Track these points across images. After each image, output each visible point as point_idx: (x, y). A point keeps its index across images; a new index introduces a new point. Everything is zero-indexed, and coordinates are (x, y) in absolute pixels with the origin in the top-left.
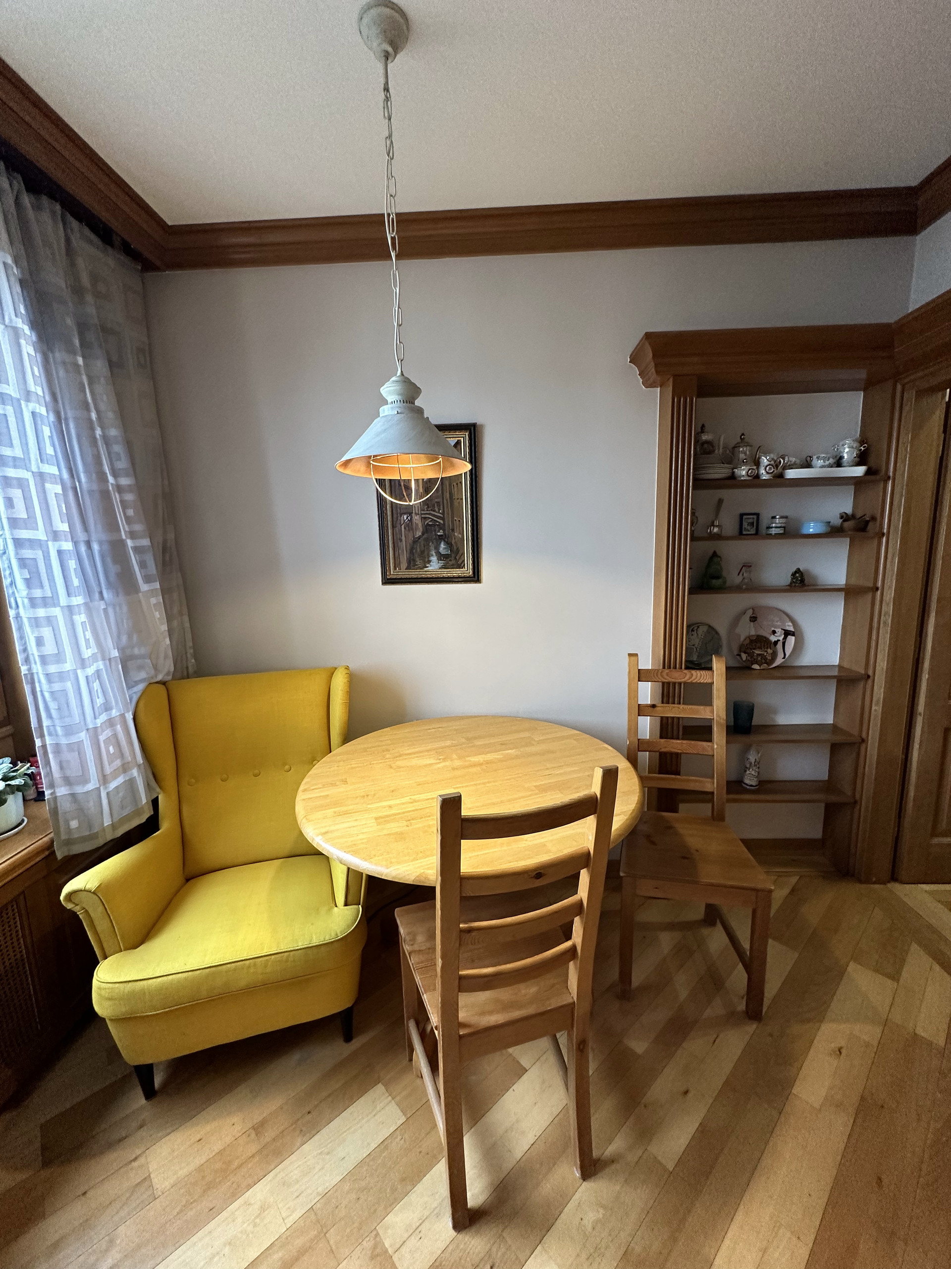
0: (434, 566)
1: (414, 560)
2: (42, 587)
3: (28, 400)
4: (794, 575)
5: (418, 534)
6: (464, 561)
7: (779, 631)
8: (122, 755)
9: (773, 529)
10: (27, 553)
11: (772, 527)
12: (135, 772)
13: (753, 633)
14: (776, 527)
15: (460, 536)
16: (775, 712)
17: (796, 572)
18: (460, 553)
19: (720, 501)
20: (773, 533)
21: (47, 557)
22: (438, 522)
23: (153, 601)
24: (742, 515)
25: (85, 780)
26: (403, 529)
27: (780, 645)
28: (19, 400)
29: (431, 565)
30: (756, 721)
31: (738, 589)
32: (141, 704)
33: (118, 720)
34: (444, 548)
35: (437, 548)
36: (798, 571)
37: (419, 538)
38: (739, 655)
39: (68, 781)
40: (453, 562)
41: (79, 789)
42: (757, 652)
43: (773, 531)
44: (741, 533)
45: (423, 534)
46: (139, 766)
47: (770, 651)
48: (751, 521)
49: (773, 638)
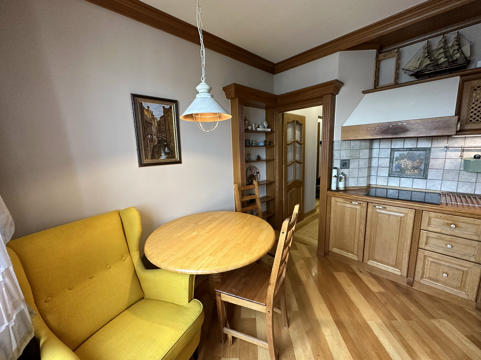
0: (163, 157)
1: (154, 155)
5: (156, 144)
6: (175, 155)
11: (253, 144)
12: (22, 305)
15: (173, 145)
18: (174, 152)
22: (164, 139)
24: (246, 140)
25: (2, 323)
26: (148, 142)
29: (162, 157)
34: (167, 150)
35: (164, 150)
37: (156, 145)
40: (171, 156)
45: (158, 144)
46: (23, 300)
48: (248, 142)
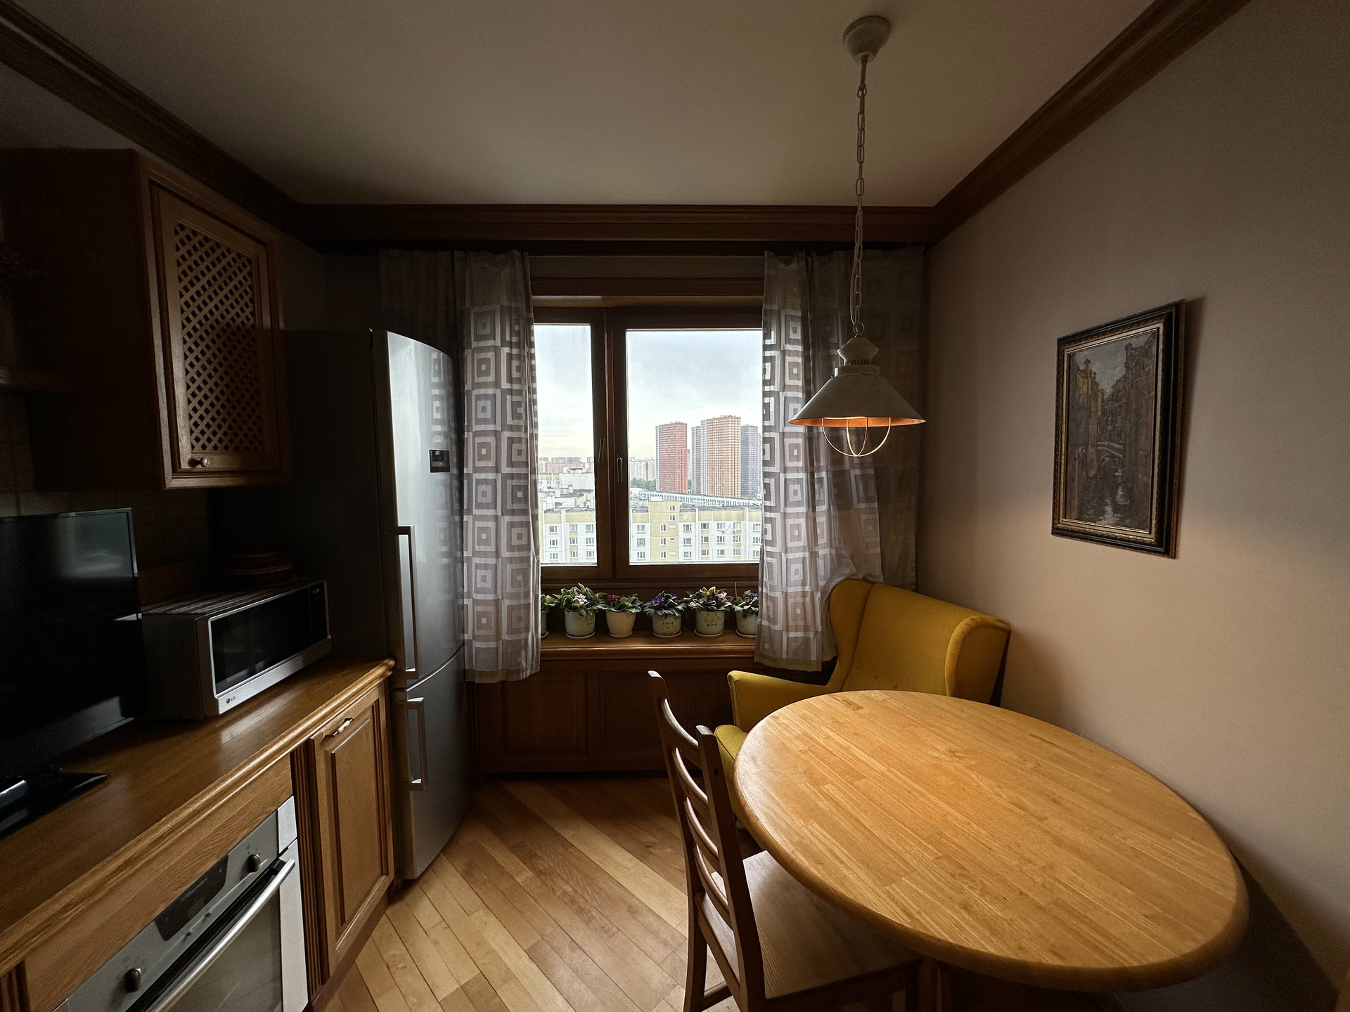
0: (1108, 521)
1: (1086, 509)
2: (770, 500)
3: (784, 391)
5: (1092, 473)
6: (1147, 518)
10: (767, 480)
12: (811, 635)
15: (1145, 479)
21: (777, 482)
22: (1118, 457)
23: (864, 517)
25: (776, 622)
26: (1077, 466)
28: (778, 392)
29: (1105, 519)
33: (809, 595)
34: (1122, 496)
35: (1113, 495)
37: (1094, 478)
39: (769, 619)
40: (1133, 517)
41: (773, 627)
45: (1098, 473)
46: (817, 631)
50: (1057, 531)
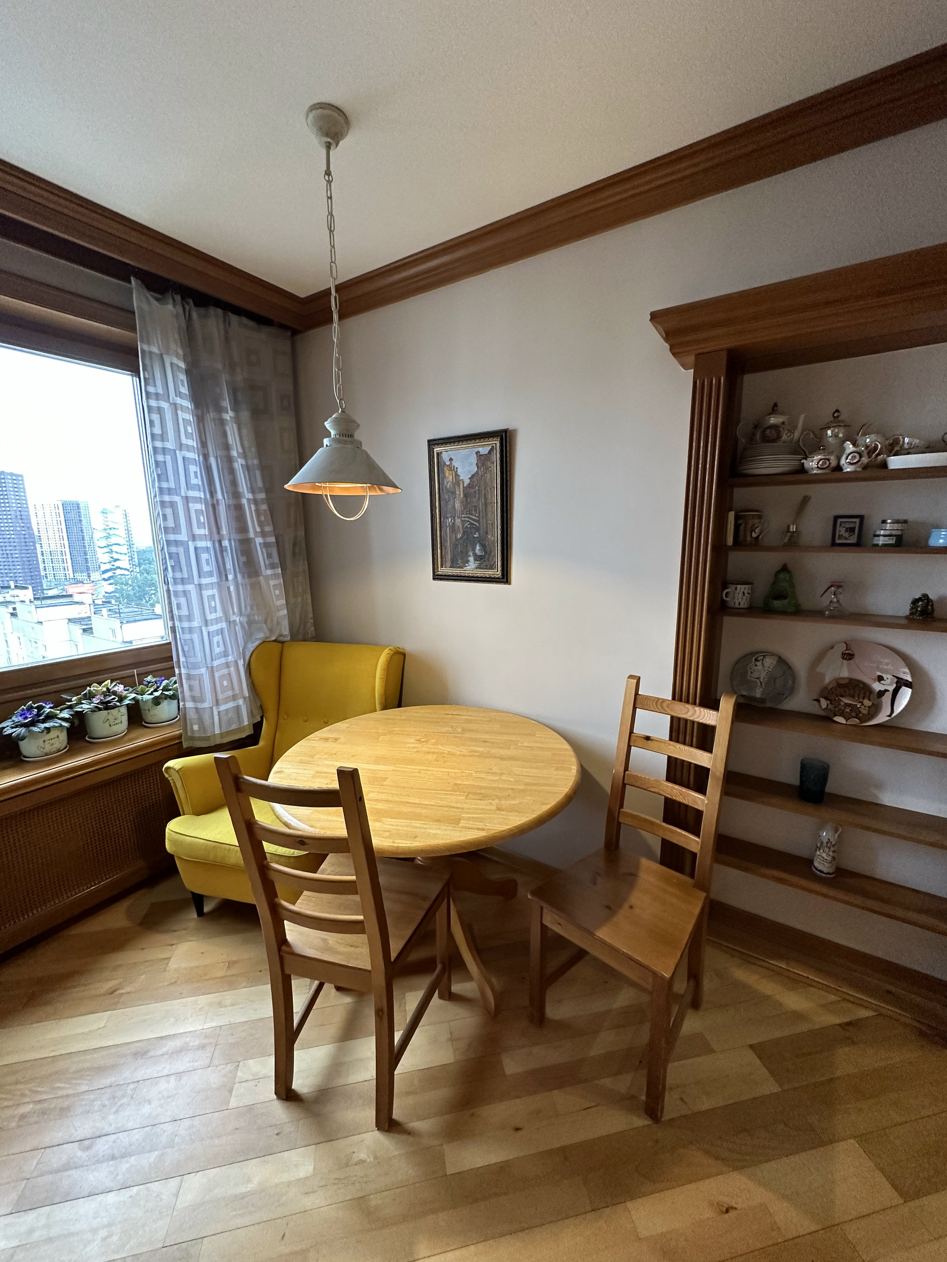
1: (457, 560)
2: (181, 571)
3: (181, 450)
4: (915, 602)
5: (459, 536)
6: (494, 562)
7: (888, 678)
8: (233, 689)
9: (881, 538)
10: (173, 549)
11: (879, 536)
12: (241, 702)
13: (845, 674)
14: (885, 536)
15: (492, 539)
16: (879, 786)
17: (919, 599)
18: (493, 554)
19: (805, 500)
20: (881, 543)
21: (187, 551)
22: (475, 525)
23: (272, 583)
24: (836, 518)
25: (202, 701)
26: (448, 531)
27: (887, 699)
28: (175, 451)
29: (469, 565)
30: (830, 788)
31: (817, 614)
32: (254, 656)
33: (232, 664)
34: (479, 550)
35: (474, 550)
36: (925, 597)
37: (460, 539)
38: (818, 701)
39: (194, 699)
40: (486, 563)
41: (200, 706)
42: (846, 701)
43: (881, 541)
44: (834, 544)
45: (463, 536)
46: (245, 698)
47: (867, 703)
48: (851, 525)
49: (877, 687)
50: (437, 577)
